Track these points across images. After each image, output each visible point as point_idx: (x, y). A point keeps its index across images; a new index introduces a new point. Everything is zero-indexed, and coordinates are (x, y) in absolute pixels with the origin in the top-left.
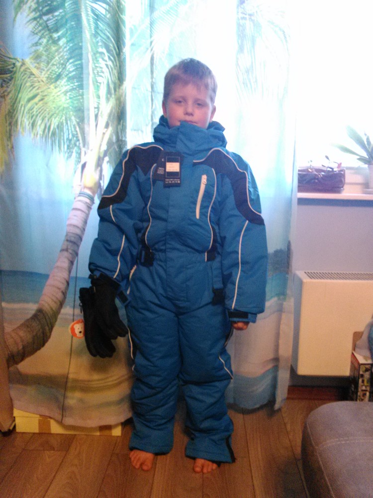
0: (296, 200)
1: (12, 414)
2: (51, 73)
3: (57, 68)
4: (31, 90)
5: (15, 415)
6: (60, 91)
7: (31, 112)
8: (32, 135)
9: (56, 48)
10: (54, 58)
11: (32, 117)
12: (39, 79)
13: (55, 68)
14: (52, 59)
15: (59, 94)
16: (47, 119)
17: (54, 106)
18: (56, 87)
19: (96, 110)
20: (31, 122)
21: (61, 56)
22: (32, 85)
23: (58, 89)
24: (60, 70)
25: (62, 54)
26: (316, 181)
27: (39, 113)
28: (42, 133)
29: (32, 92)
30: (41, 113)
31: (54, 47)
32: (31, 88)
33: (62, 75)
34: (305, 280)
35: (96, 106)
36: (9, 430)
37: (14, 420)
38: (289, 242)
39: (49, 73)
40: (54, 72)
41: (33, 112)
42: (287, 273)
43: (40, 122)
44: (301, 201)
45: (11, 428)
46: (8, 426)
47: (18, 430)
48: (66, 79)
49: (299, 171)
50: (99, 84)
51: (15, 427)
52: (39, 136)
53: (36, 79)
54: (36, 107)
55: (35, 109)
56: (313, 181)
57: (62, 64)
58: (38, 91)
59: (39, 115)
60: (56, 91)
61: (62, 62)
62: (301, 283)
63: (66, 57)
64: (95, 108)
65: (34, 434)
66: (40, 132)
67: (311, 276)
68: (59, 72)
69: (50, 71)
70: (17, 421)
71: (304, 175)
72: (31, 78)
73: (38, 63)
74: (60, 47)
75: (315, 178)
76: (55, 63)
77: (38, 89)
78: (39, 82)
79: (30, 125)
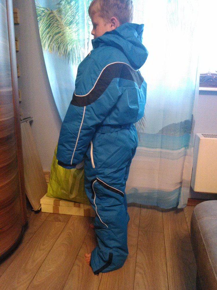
0: (198, 92)
1: (40, 202)
2: (67, 20)
3: (70, 18)
4: (57, 29)
5: (41, 203)
6: (72, 31)
7: (57, 41)
8: (58, 53)
9: (69, 6)
10: (69, 12)
11: (58, 44)
12: (61, 24)
13: (68, 18)
14: (67, 13)
15: (71, 32)
16: (65, 46)
17: (69, 39)
18: (69, 29)
19: (88, 40)
20: (58, 46)
21: (72, 11)
22: (57, 26)
23: (71, 30)
24: (72, 19)
25: (73, 10)
26: (212, 80)
27: (62, 42)
28: (63, 53)
29: (57, 30)
30: (63, 42)
31: (68, 6)
32: (57, 27)
33: (73, 22)
34: (201, 138)
35: (88, 38)
36: (38, 210)
37: (41, 206)
38: (192, 115)
39: (66, 20)
40: (68, 20)
41: (59, 41)
42: (190, 133)
43: (62, 47)
44: (201, 92)
45: (39, 209)
46: (38, 208)
47: (42, 211)
48: (75, 24)
49: (201, 74)
50: (89, 25)
51: (41, 209)
52: (62, 54)
53: (59, 23)
54: (60, 38)
55: (59, 39)
56: (209, 80)
57: (73, 16)
58: (60, 30)
59: (62, 43)
60: (69, 30)
61: (73, 14)
62: (199, 139)
63: (75, 12)
64: (88, 39)
65: (50, 213)
66: (63, 52)
67: (205, 136)
68: (71, 20)
69: (67, 19)
70: (42, 206)
71: (205, 77)
72: (57, 22)
73: (60, 15)
74: (72, 6)
75: (211, 79)
76: (69, 15)
77: (61, 29)
78: (61, 25)
79: (57, 48)
